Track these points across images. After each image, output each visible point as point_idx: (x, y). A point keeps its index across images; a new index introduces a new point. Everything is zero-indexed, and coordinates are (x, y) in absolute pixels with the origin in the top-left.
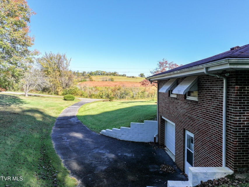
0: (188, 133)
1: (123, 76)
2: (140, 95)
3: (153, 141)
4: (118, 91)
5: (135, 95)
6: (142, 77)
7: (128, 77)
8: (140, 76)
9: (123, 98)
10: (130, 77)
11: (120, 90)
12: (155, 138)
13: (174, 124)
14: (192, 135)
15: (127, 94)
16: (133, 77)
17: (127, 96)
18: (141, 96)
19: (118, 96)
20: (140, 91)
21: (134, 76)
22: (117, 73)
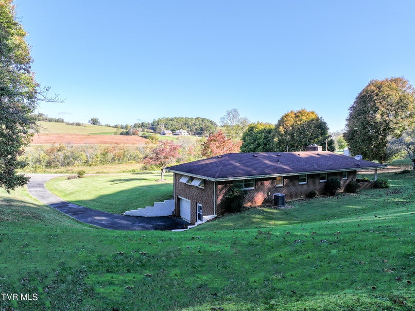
0: (199, 205)
1: (57, 121)
2: (98, 159)
3: (172, 214)
4: (60, 153)
5: (90, 160)
6: (94, 124)
7: (68, 124)
8: (91, 122)
9: (68, 164)
10: (72, 124)
11: (64, 151)
12: (173, 212)
13: (190, 201)
14: (201, 205)
15: (76, 158)
16: (78, 124)
17: (76, 162)
18: (100, 160)
19: (59, 161)
20: (99, 152)
21: (81, 122)
22: (44, 115)
